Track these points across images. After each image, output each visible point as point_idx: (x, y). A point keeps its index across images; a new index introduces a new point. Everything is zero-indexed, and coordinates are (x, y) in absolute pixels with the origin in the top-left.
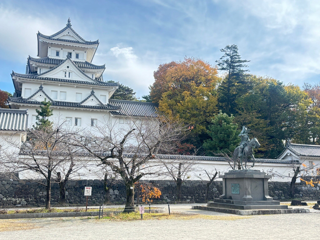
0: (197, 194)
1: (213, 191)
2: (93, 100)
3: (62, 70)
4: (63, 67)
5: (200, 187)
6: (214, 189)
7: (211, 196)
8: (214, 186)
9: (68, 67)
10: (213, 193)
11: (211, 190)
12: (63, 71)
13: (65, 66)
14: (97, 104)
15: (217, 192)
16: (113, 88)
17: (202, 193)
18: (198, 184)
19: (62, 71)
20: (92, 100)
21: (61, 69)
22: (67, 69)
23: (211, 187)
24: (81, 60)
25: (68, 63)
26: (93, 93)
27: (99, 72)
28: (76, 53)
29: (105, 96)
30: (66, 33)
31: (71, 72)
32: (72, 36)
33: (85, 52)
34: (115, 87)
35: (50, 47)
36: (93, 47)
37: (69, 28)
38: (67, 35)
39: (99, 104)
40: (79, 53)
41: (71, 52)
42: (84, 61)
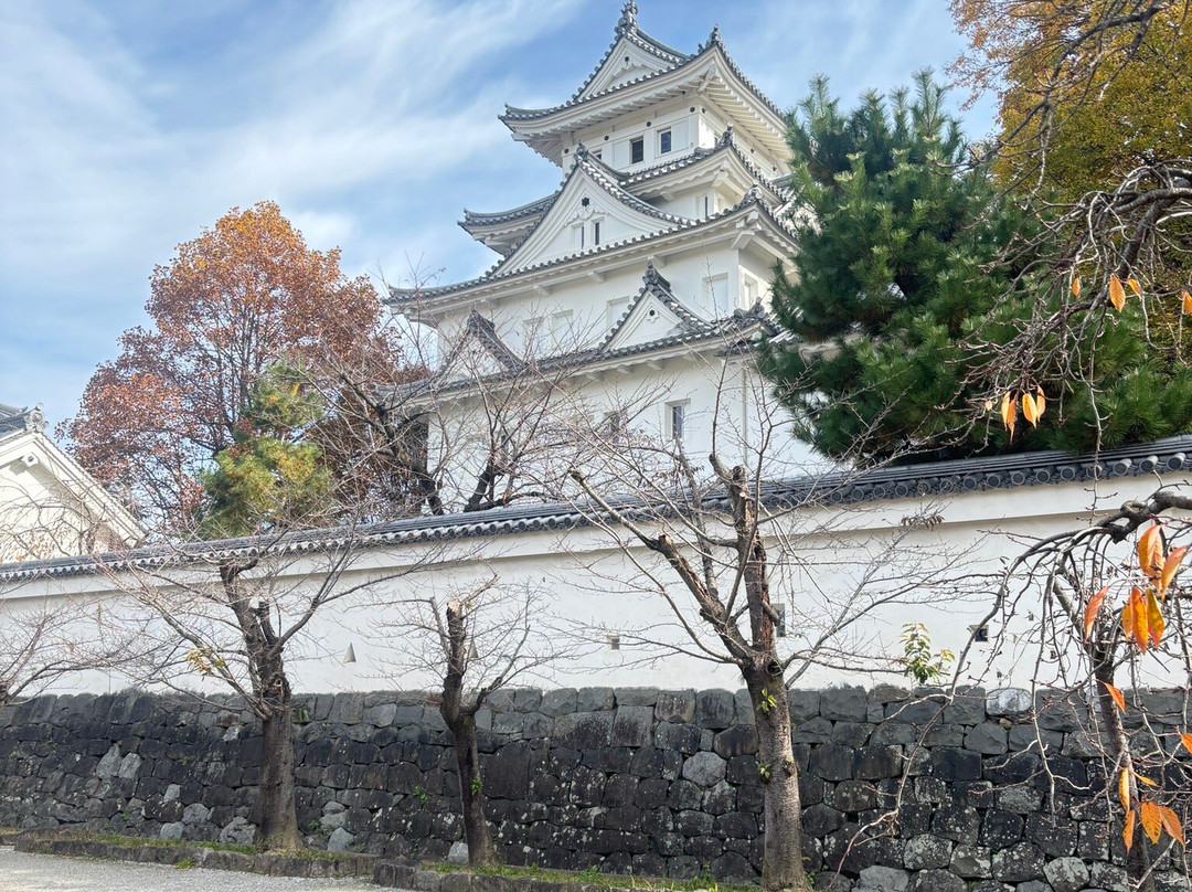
0: (541, 799)
1: (681, 777)
2: (656, 315)
3: (564, 224)
4: (566, 212)
5: (590, 740)
6: (691, 767)
7: (653, 821)
8: (707, 737)
9: (586, 202)
10: (677, 799)
11: (670, 775)
12: (573, 227)
13: (572, 203)
14: (673, 326)
15: (723, 787)
16: (738, 226)
17: (580, 792)
18: (583, 716)
19: (570, 226)
20: (652, 313)
21: (561, 222)
22: (581, 209)
23: (677, 748)
24: (680, 150)
25: (584, 186)
26: (648, 280)
27: (715, 173)
28: (658, 131)
29: (724, 277)
30: (618, 66)
31: (603, 219)
32: (640, 65)
33: (693, 110)
34: (746, 218)
35: (567, 151)
36: (702, 72)
37: (623, 39)
38: (624, 70)
39: (678, 326)
40: (669, 125)
41: (639, 135)
42: (691, 152)
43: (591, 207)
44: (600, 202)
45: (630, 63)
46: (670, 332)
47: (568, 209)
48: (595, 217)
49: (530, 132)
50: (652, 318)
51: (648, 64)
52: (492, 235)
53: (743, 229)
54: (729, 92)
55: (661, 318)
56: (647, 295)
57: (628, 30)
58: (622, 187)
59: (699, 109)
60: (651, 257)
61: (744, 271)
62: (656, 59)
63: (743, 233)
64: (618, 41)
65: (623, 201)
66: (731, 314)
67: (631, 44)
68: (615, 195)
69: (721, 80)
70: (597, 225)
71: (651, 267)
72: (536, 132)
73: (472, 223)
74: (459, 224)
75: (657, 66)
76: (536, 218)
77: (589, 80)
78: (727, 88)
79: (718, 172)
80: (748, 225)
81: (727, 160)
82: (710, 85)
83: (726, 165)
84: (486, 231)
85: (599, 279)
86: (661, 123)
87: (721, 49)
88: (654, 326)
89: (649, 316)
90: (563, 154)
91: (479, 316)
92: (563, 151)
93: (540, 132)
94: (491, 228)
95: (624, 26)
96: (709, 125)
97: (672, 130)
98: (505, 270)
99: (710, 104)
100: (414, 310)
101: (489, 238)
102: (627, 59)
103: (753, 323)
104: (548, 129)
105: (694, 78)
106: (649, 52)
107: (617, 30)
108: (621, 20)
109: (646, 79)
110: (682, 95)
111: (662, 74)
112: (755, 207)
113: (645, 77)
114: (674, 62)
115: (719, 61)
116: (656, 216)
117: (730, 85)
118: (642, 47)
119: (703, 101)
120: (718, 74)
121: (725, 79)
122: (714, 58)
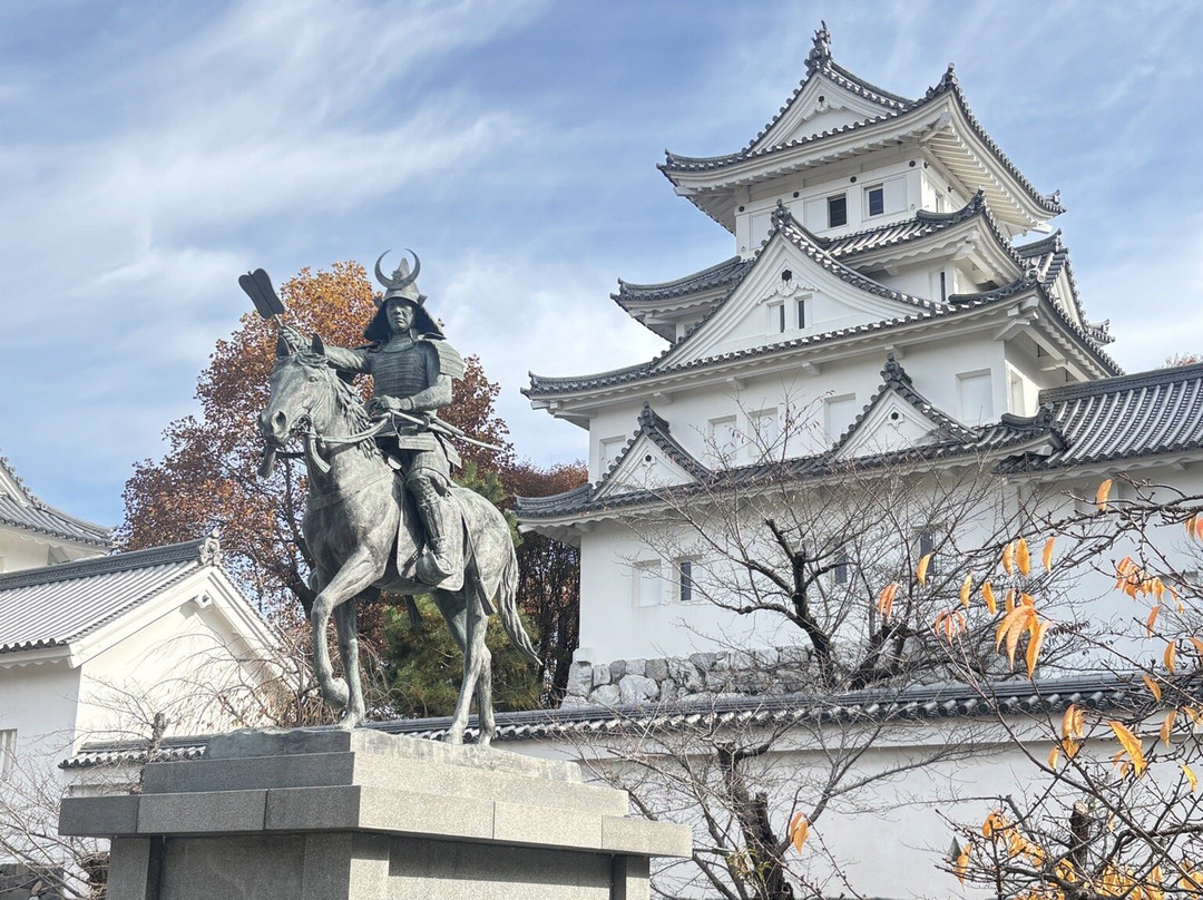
2: (900, 419)
3: (758, 300)
4: (763, 284)
9: (787, 275)
12: (770, 306)
13: (769, 276)
14: (924, 433)
19: (764, 305)
20: (895, 416)
21: (755, 298)
22: (780, 284)
24: (895, 212)
25: (785, 255)
26: (890, 376)
27: (959, 245)
28: (865, 189)
29: (986, 373)
30: (809, 107)
31: (810, 296)
32: (839, 107)
33: (912, 164)
34: (1020, 304)
35: (742, 209)
36: (930, 120)
37: (817, 75)
38: (817, 113)
39: (931, 433)
40: (879, 182)
41: (842, 191)
42: (912, 215)
43: (793, 282)
44: (808, 275)
45: (825, 104)
46: (919, 441)
47: (762, 283)
48: (800, 294)
49: (698, 186)
50: (895, 422)
51: (850, 106)
52: (654, 312)
53: (1016, 317)
54: (960, 144)
55: (907, 422)
56: (888, 394)
57: (823, 64)
58: (838, 258)
59: (920, 163)
60: (889, 347)
61: (1010, 367)
62: (863, 101)
63: (1015, 322)
64: (810, 77)
65: (840, 276)
66: (997, 420)
67: (828, 81)
68: (830, 269)
69: (953, 130)
70: (801, 304)
71: (891, 360)
72: (706, 185)
73: (628, 297)
74: (613, 297)
75: (872, 112)
76: (721, 293)
77: (764, 131)
78: (958, 140)
79: (963, 243)
80: (1022, 313)
81: (977, 231)
82: (937, 136)
83: (975, 235)
84: (648, 307)
85: (814, 372)
86: (870, 178)
87: (957, 94)
88: (898, 432)
89: (890, 420)
90: (737, 213)
91: (654, 413)
92: (737, 209)
93: (712, 185)
94: (655, 303)
95: (819, 58)
96: (931, 184)
97: (884, 187)
98: (671, 362)
99: (932, 157)
100: (561, 403)
101: (651, 315)
102: (821, 99)
103: (1042, 434)
104: (722, 183)
105: (920, 126)
106: (854, 91)
107: (808, 63)
108: (813, 51)
109: (857, 127)
110: (897, 146)
111: (879, 121)
112: (1035, 292)
113: (856, 124)
114: (896, 108)
115: (952, 108)
116: (887, 295)
117: (961, 136)
118: (844, 86)
119: (924, 154)
120: (950, 124)
121: (957, 129)
122: (947, 103)
